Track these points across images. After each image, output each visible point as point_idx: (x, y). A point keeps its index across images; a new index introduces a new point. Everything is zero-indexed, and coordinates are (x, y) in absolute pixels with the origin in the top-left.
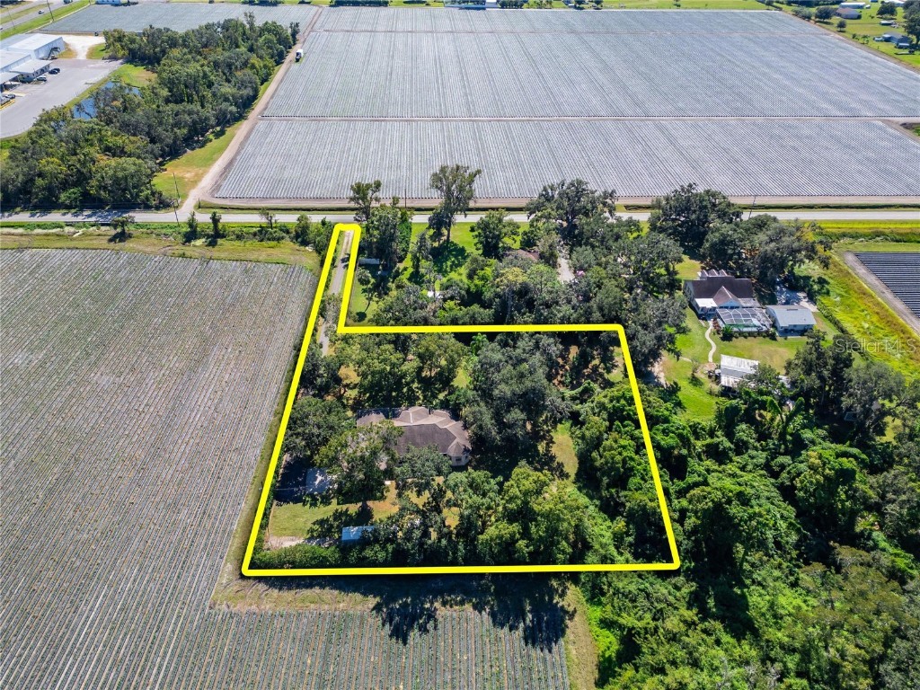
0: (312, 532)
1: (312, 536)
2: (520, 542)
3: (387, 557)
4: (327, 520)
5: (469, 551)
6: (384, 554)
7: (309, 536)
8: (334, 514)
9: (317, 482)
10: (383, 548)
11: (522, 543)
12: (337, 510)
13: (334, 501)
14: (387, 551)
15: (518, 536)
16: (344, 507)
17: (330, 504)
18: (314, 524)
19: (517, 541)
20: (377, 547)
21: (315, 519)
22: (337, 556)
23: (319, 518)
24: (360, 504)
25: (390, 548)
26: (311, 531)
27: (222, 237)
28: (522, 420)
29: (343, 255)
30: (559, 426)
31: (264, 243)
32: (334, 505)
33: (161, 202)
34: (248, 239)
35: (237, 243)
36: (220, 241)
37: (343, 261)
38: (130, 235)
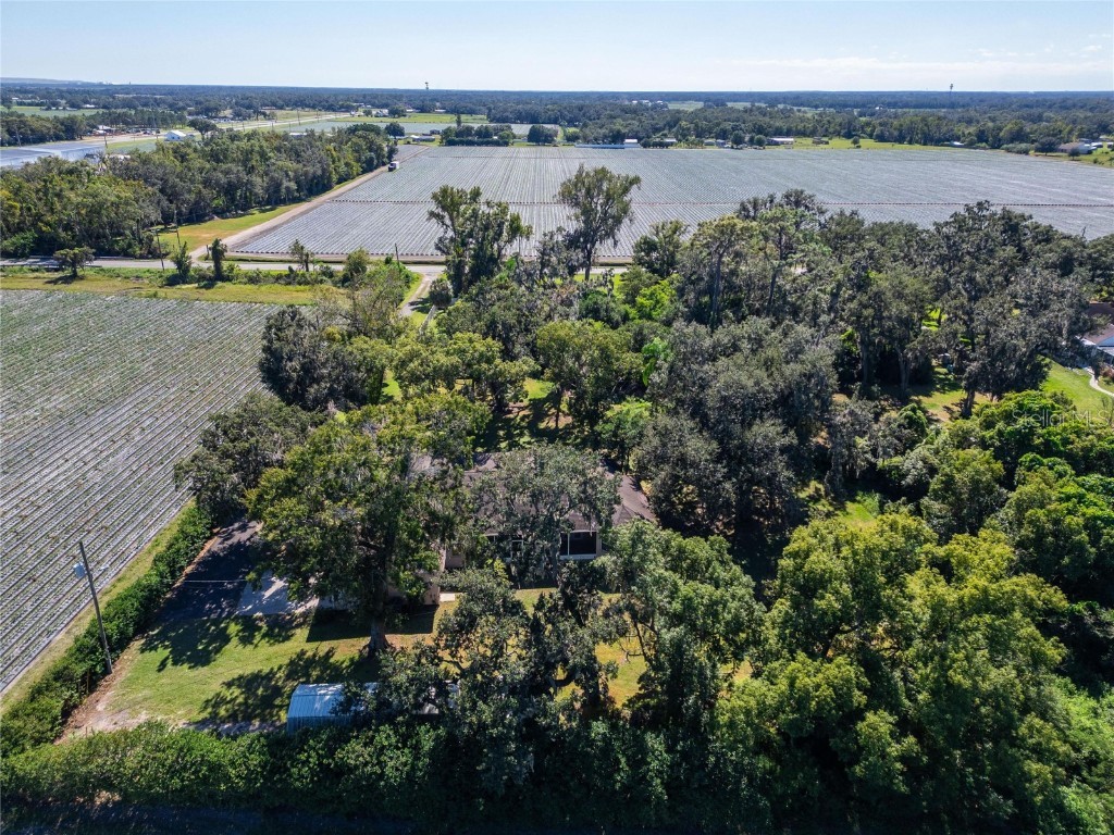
0: (216, 705)
1: (214, 715)
2: (871, 717)
3: (414, 768)
4: (271, 675)
5: (685, 755)
6: (405, 757)
7: (205, 715)
8: (292, 663)
9: (268, 594)
10: (404, 739)
11: (878, 722)
12: (303, 653)
13: (302, 634)
14: (416, 748)
15: (859, 698)
16: (324, 647)
17: (288, 638)
18: (229, 685)
19: (859, 715)
20: (385, 735)
21: (236, 673)
22: (255, 760)
23: (249, 670)
24: (366, 641)
25: (427, 738)
26: (218, 701)
27: (227, 279)
28: (784, 450)
29: (413, 299)
30: (850, 506)
31: (290, 287)
32: (299, 641)
33: (150, 253)
34: (266, 282)
35: (249, 286)
36: (220, 284)
37: (412, 304)
38: (82, 278)
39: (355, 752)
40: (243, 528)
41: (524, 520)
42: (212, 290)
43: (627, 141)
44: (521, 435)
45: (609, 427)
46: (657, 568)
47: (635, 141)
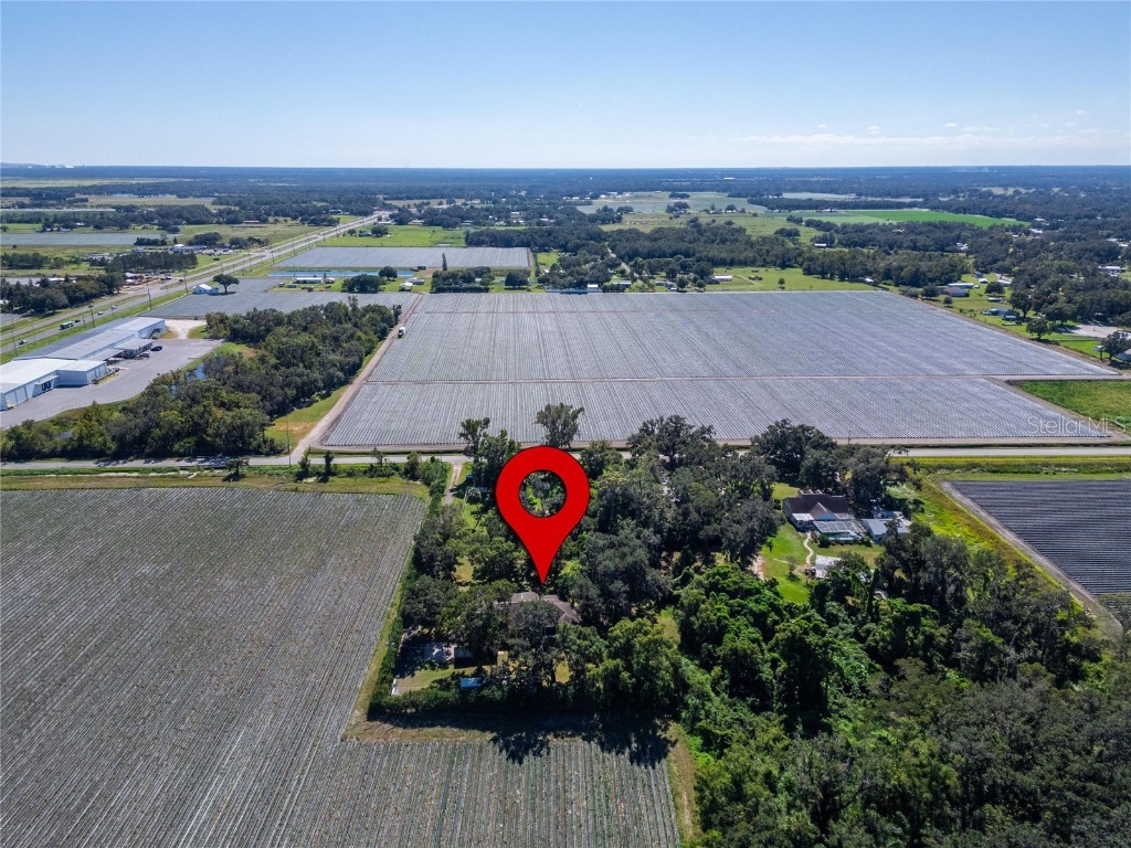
2: (623, 674)
3: (503, 696)
6: (500, 693)
8: (452, 675)
9: (434, 653)
12: (454, 672)
13: (451, 666)
14: (503, 690)
17: (447, 668)
18: (433, 682)
19: (621, 672)
20: (494, 688)
21: (434, 679)
22: (457, 696)
23: (438, 678)
24: (475, 668)
27: (334, 474)
28: (625, 592)
29: (450, 487)
30: (663, 611)
31: (374, 479)
32: (451, 669)
33: (271, 450)
34: (359, 476)
35: (348, 479)
36: (331, 478)
37: (451, 491)
38: (243, 476)
39: (485, 692)
40: (414, 629)
41: (531, 625)
42: (328, 484)
43: (589, 286)
44: (522, 580)
45: (561, 581)
46: (573, 636)
47: (596, 286)
